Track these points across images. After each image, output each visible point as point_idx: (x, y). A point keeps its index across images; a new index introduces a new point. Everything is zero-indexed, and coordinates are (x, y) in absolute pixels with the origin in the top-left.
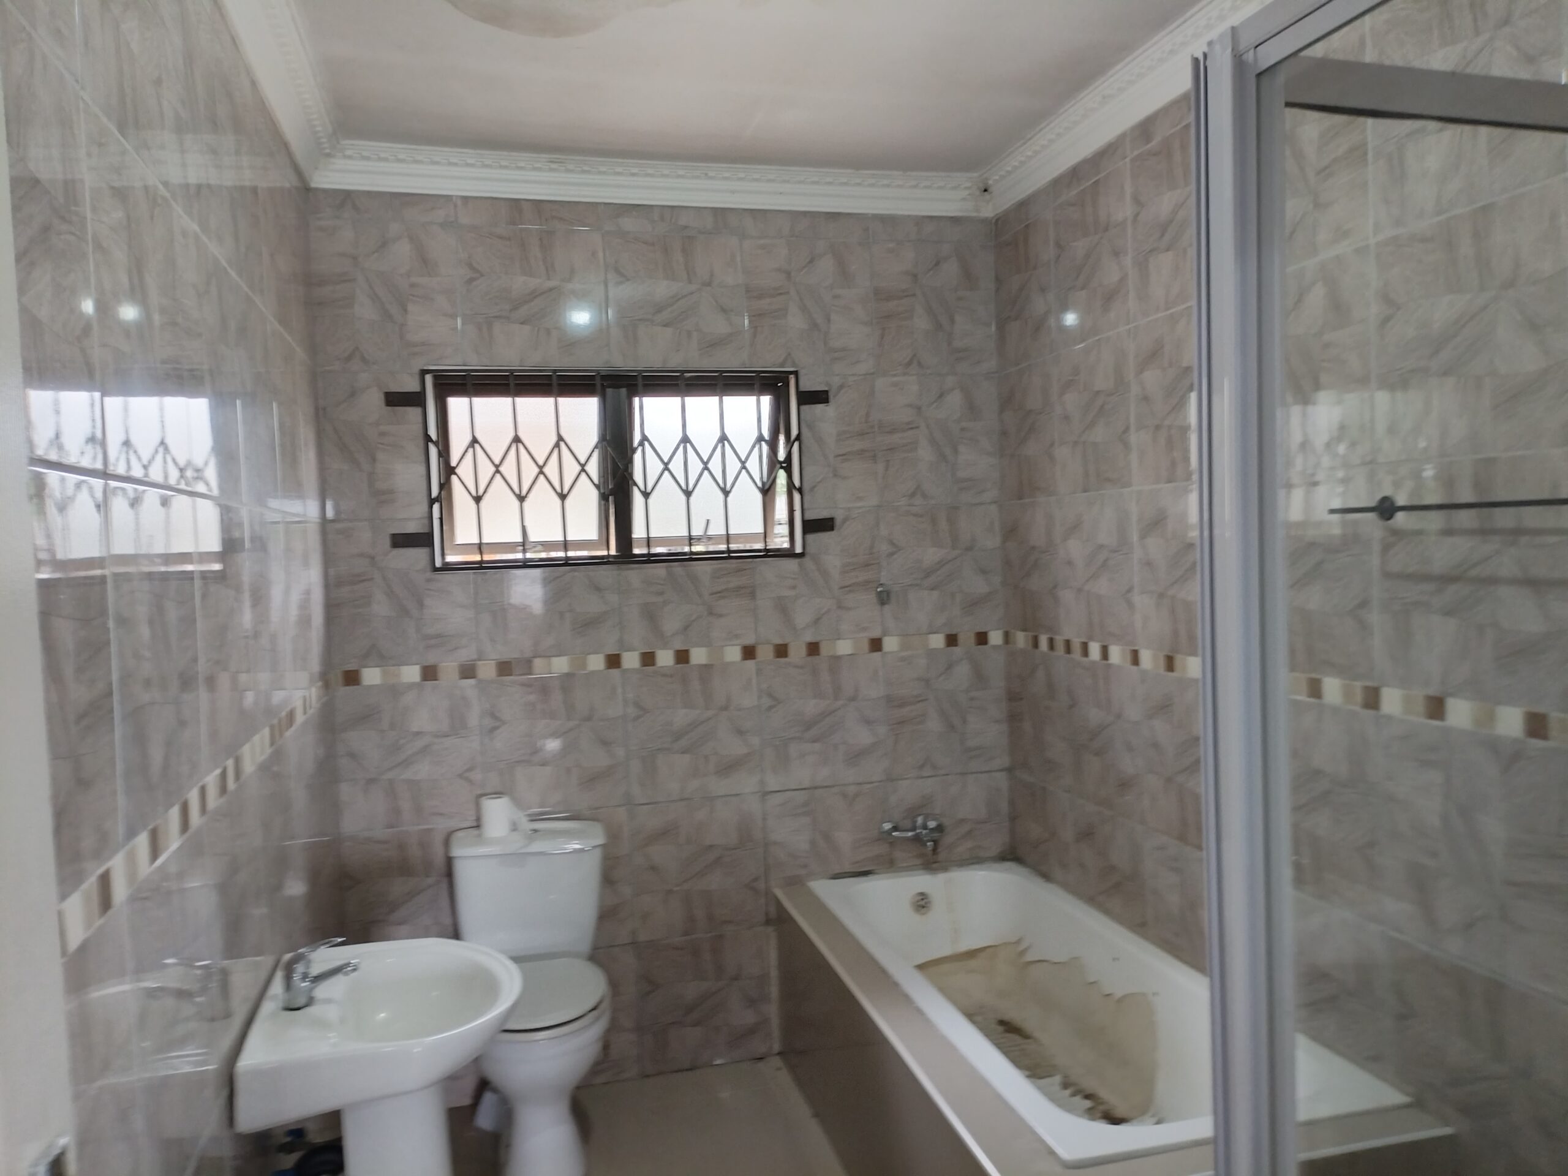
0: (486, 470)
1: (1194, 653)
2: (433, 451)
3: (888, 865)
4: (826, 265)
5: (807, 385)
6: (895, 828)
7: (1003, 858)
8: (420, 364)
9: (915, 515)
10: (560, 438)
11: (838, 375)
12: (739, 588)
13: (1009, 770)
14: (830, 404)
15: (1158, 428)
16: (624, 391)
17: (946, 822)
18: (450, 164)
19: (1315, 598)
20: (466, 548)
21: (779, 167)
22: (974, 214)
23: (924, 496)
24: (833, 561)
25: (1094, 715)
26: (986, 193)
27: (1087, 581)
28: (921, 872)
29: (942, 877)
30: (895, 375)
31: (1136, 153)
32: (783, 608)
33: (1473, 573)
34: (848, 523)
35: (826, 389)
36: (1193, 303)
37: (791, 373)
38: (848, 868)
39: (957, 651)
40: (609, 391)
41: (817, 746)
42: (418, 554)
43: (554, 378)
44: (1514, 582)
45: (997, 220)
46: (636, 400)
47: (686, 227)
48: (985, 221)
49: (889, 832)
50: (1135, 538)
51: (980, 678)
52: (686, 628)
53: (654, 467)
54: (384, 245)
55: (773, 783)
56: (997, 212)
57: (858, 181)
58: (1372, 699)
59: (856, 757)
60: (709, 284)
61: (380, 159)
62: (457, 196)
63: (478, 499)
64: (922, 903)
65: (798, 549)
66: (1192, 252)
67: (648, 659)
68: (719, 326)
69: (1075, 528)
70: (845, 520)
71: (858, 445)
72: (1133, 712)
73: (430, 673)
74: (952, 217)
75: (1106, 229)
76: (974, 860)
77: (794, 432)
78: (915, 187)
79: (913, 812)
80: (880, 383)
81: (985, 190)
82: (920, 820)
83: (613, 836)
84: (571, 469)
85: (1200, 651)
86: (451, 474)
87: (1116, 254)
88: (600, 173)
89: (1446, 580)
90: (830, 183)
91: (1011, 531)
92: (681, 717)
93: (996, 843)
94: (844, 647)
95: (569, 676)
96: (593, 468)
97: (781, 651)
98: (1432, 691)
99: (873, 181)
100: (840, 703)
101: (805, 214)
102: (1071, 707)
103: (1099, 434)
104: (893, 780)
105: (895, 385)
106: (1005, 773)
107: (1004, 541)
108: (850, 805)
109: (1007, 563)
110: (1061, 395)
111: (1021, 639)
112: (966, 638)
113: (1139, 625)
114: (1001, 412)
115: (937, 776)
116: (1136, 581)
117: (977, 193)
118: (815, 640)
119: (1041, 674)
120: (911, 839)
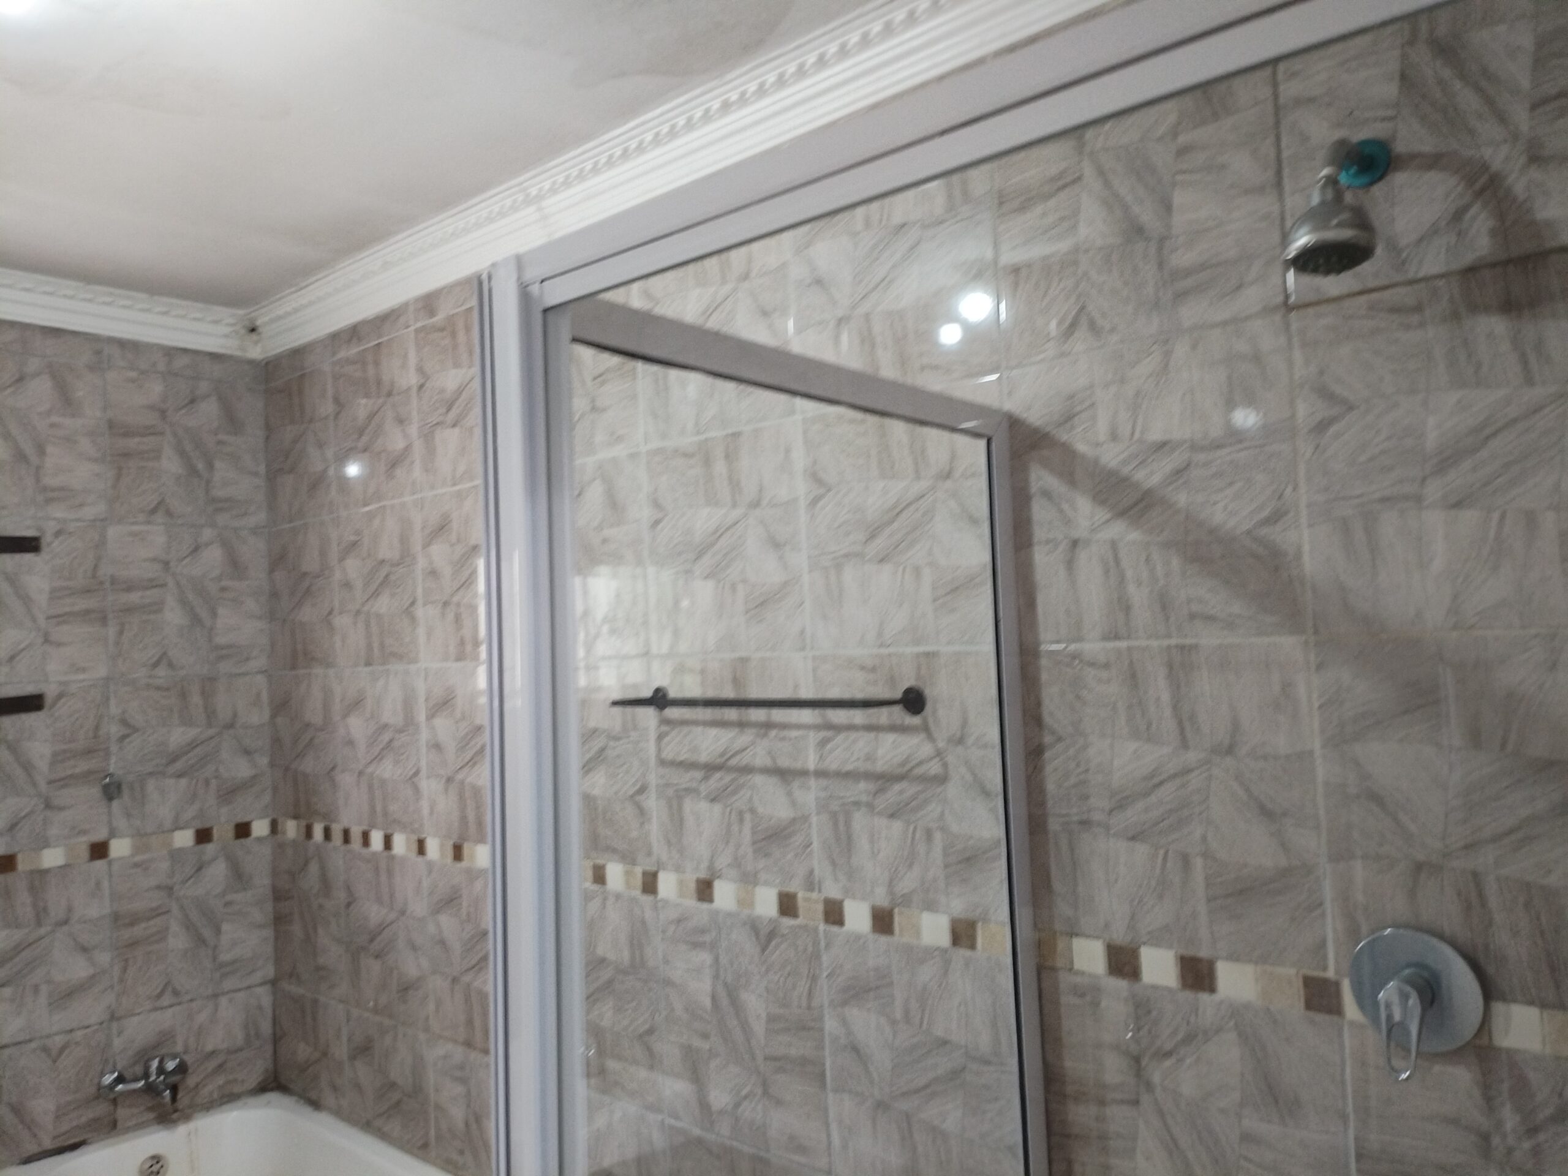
1: (481, 840)
3: (110, 1127)
4: (41, 390)
5: (10, 530)
6: (120, 1080)
7: (262, 1088)
9: (158, 688)
11: (54, 520)
13: (274, 983)
14: (41, 553)
15: (446, 604)
17: (189, 1059)
19: (599, 783)
22: (238, 353)
23: (171, 665)
24: (40, 750)
25: (374, 913)
26: (253, 333)
27: (371, 762)
28: (156, 1127)
29: (182, 1130)
30: (133, 523)
31: (419, 325)
33: (733, 762)
34: (63, 700)
35: (38, 535)
36: (479, 481)
38: (48, 1144)
39: (210, 848)
41: (8, 991)
44: (766, 771)
45: (267, 364)
48: (251, 362)
49: (112, 1086)
50: (422, 717)
51: (239, 877)
56: (267, 355)
57: (89, 296)
58: (650, 885)
59: (65, 996)
64: (154, 1169)
66: (478, 431)
69: (356, 704)
70: (60, 696)
71: (82, 604)
72: (419, 908)
75: (389, 394)
76: (228, 1098)
78: (165, 313)
79: (144, 1056)
80: (113, 532)
81: (253, 330)
82: (154, 1064)
85: (489, 839)
87: (401, 421)
89: (711, 768)
90: (49, 294)
91: (282, 705)
93: (254, 1074)
94: (52, 858)
98: (703, 875)
100: (43, 931)
102: (349, 904)
103: (384, 604)
104: (119, 1019)
105: (133, 534)
106: (268, 987)
107: (274, 716)
108: (55, 1061)
109: (276, 741)
110: (342, 559)
111: (291, 829)
112: (223, 831)
113: (426, 811)
114: (272, 571)
115: (180, 1004)
116: (423, 763)
117: (243, 331)
118: (9, 852)
119: (314, 868)
120: (140, 1090)
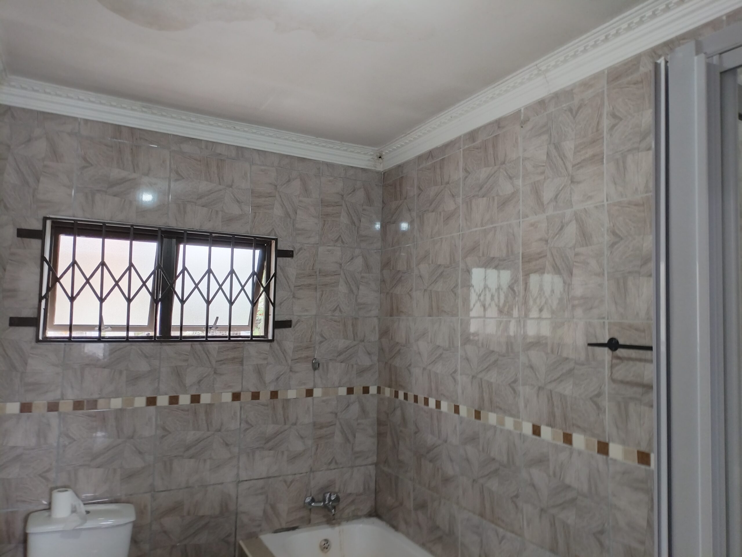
0: (80, 281)
1: (493, 411)
2: (46, 267)
3: (308, 522)
4: (296, 184)
5: (282, 246)
6: (313, 500)
7: (370, 515)
8: (45, 213)
9: (335, 321)
10: (131, 265)
11: (299, 243)
12: (234, 358)
13: (376, 464)
14: (294, 258)
16: (174, 241)
17: (341, 495)
18: (79, 99)
19: (568, 389)
20: (61, 327)
21: (275, 130)
22: (373, 168)
23: (340, 311)
24: (289, 345)
25: (430, 439)
26: (380, 158)
27: (430, 364)
29: (337, 529)
30: (329, 246)
31: (466, 147)
32: (259, 371)
34: (299, 324)
35: (293, 250)
37: (273, 239)
38: (284, 526)
39: (353, 397)
40: (165, 240)
41: (272, 452)
42: (28, 332)
43: (132, 228)
45: (384, 173)
46: (181, 246)
47: (220, 154)
48: (378, 172)
49: (310, 503)
50: (459, 344)
51: (364, 411)
52: (199, 382)
53: (189, 286)
54: (29, 140)
55: (244, 476)
56: (386, 169)
58: (603, 449)
59: (293, 458)
60: (231, 186)
61: (34, 90)
62: (81, 119)
63: (72, 299)
64: (325, 546)
65: (270, 337)
67: (174, 400)
68: (235, 210)
69: (423, 335)
70: (298, 321)
71: (307, 281)
72: (454, 440)
73: (26, 408)
74: (362, 169)
75: (448, 183)
76: (355, 517)
77: (273, 272)
78: (346, 150)
79: (324, 490)
80: (321, 249)
81: (380, 157)
82: (328, 496)
83: (140, 512)
84: (136, 283)
86: (57, 282)
87: (453, 196)
88: (172, 117)
90: (302, 142)
91: (385, 333)
92: (191, 436)
93: (366, 507)
94: (292, 394)
95: (121, 410)
96: (150, 284)
97: (256, 396)
99: (324, 144)
100: (287, 427)
101: (287, 156)
102: (416, 433)
103: (439, 287)
104: (314, 472)
105: (329, 251)
106: (374, 466)
107: (380, 338)
108: (288, 487)
109: (382, 350)
110: (418, 264)
111: (388, 392)
112: (358, 390)
113: (460, 391)
114: (382, 270)
115: (338, 468)
116: (459, 367)
117: (376, 158)
118: (275, 390)
119: (398, 412)
120: (321, 507)
